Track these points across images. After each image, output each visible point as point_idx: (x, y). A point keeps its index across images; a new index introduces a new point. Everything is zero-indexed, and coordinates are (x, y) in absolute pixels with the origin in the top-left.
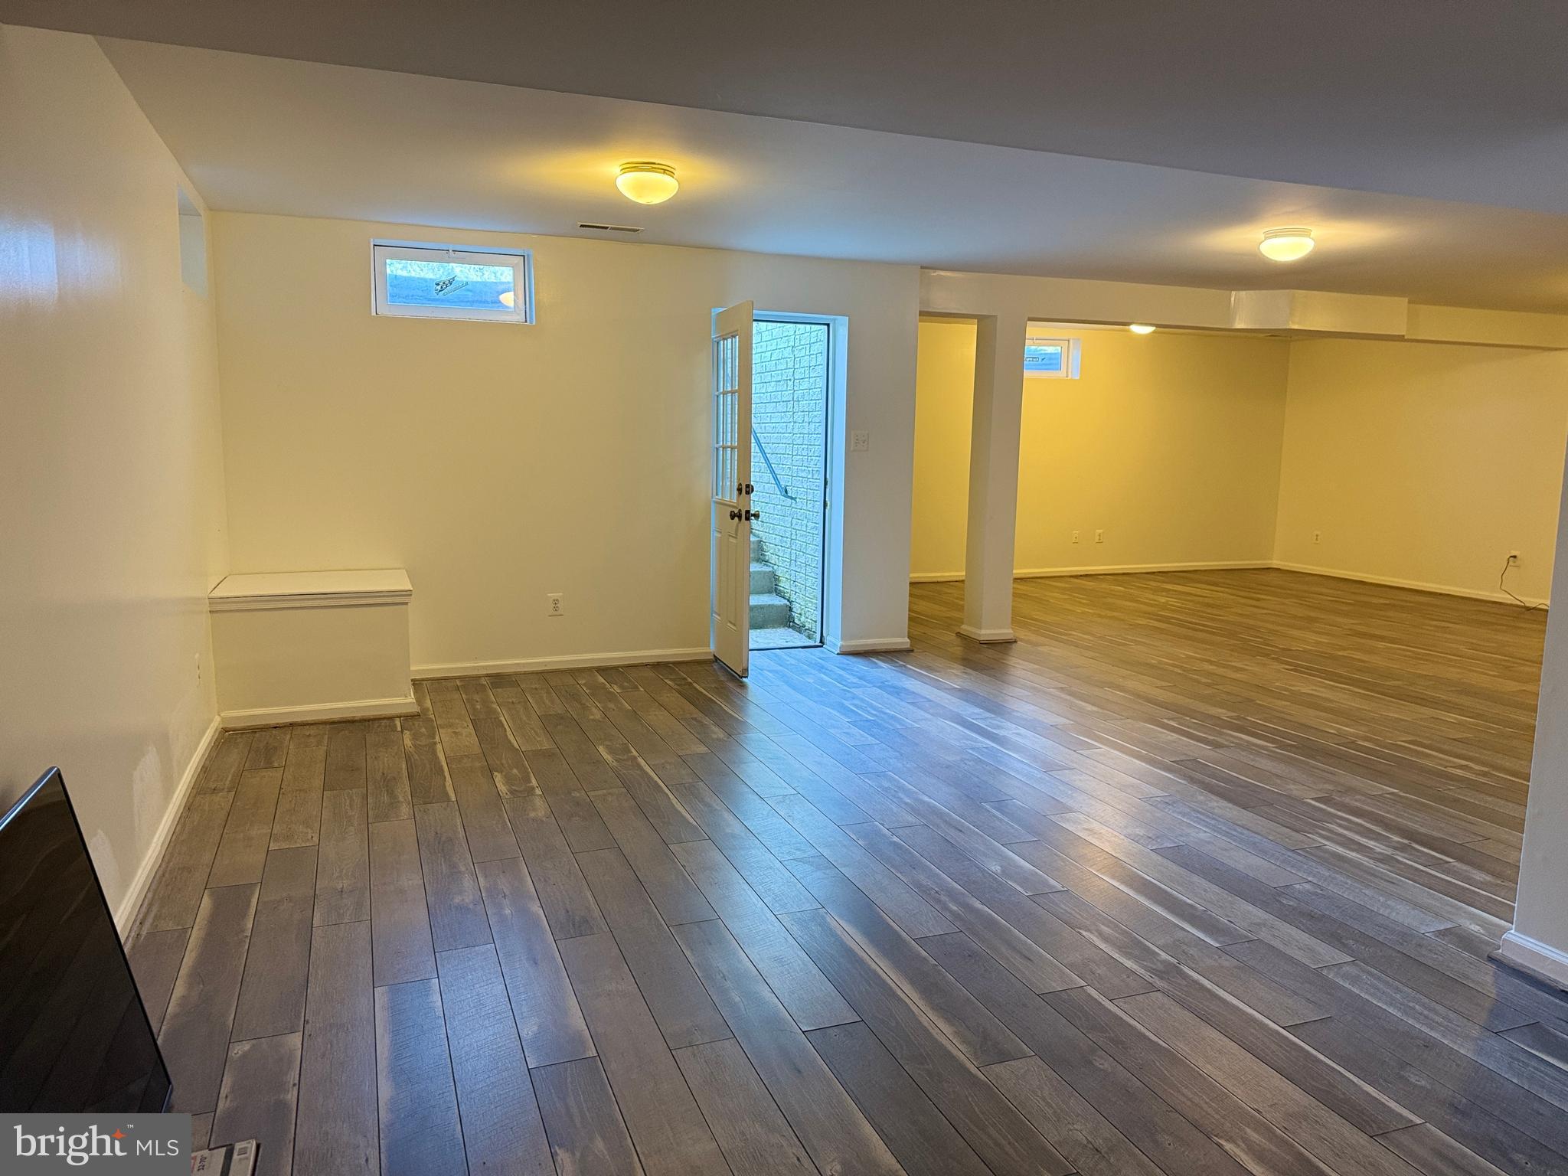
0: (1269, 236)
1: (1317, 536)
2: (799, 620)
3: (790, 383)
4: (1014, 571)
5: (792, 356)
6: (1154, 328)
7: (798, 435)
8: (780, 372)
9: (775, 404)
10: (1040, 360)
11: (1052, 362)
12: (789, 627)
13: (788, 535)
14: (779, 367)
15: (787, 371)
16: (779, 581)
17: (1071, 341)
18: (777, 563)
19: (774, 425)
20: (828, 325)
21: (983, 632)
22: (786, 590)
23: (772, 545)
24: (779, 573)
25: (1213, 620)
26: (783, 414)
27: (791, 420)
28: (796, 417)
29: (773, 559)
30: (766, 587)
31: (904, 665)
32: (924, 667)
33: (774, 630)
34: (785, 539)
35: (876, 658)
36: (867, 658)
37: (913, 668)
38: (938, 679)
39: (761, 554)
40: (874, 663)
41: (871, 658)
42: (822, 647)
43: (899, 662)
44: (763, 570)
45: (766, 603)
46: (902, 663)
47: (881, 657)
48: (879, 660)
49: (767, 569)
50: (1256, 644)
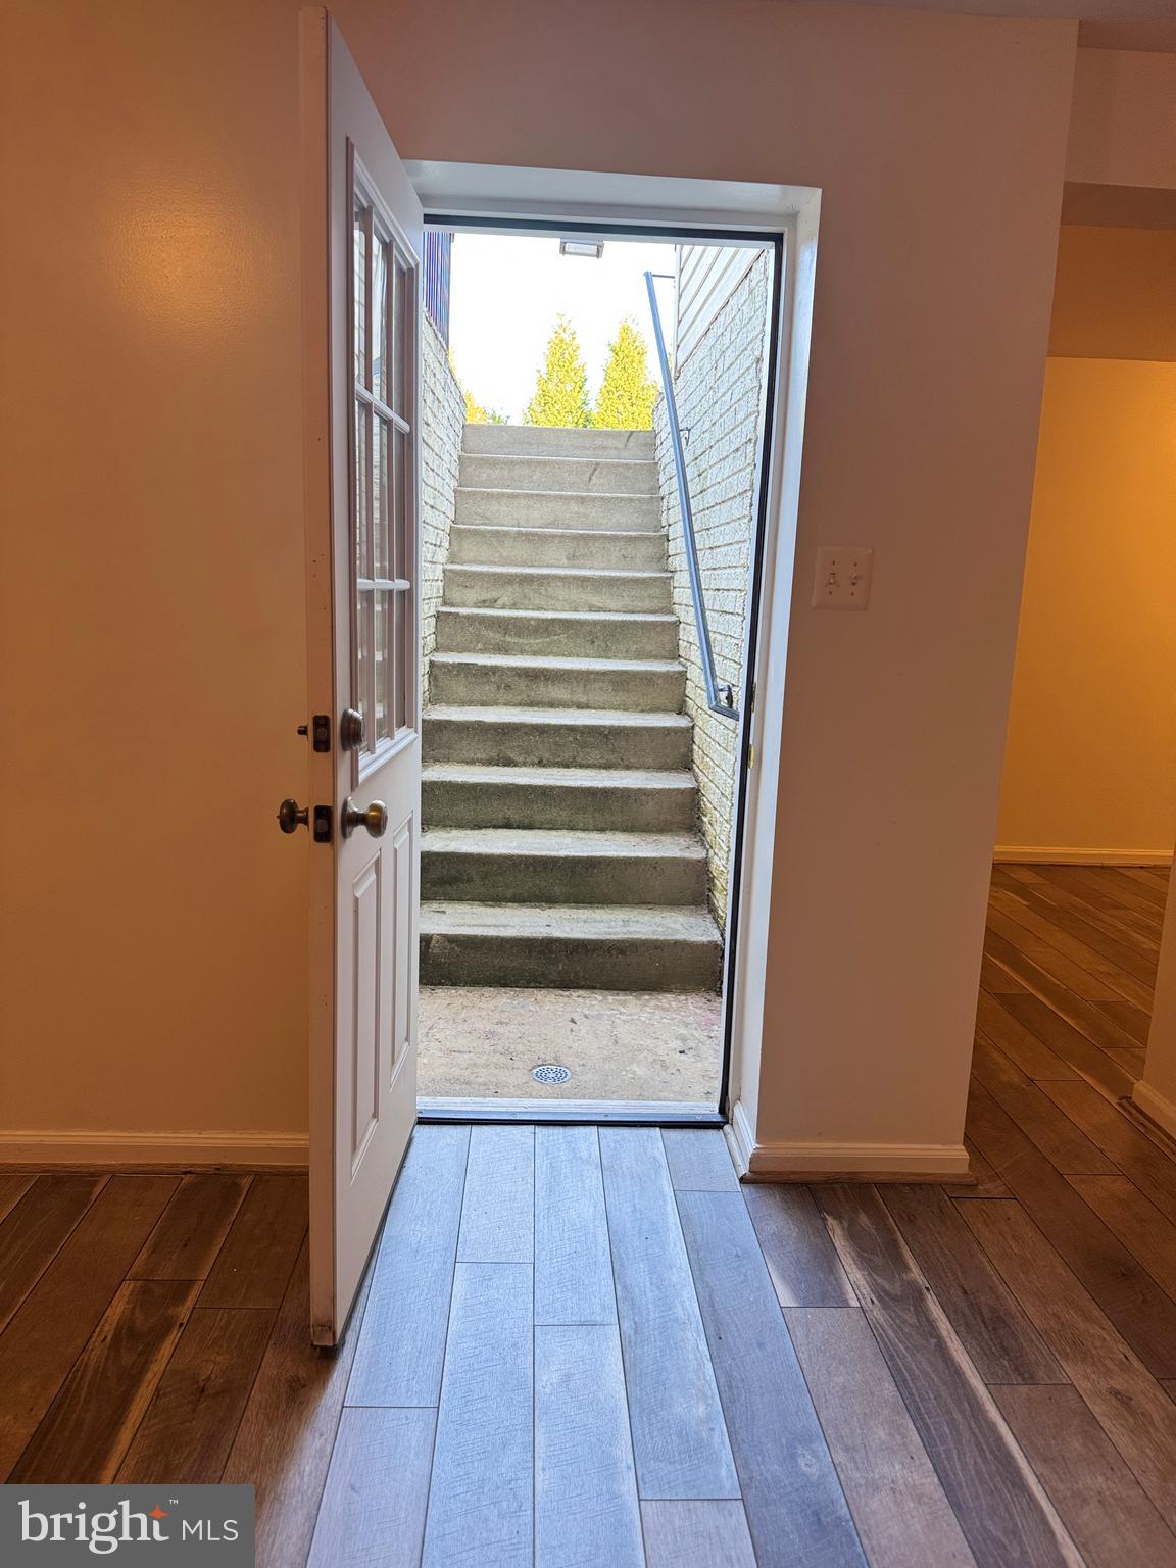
18: (713, 846)
20: (777, 238)
22: (719, 911)
23: (709, 805)
29: (710, 835)
30: (689, 892)
31: (920, 1291)
32: (983, 1321)
33: (683, 998)
34: (724, 800)
35: (846, 1225)
36: (819, 1221)
37: (944, 1326)
38: (1012, 1457)
39: (698, 818)
40: (826, 1259)
41: (830, 1221)
42: (721, 1128)
43: (911, 1262)
44: (687, 855)
45: (669, 938)
46: (916, 1273)
47: (863, 1219)
48: (854, 1236)
49: (697, 853)
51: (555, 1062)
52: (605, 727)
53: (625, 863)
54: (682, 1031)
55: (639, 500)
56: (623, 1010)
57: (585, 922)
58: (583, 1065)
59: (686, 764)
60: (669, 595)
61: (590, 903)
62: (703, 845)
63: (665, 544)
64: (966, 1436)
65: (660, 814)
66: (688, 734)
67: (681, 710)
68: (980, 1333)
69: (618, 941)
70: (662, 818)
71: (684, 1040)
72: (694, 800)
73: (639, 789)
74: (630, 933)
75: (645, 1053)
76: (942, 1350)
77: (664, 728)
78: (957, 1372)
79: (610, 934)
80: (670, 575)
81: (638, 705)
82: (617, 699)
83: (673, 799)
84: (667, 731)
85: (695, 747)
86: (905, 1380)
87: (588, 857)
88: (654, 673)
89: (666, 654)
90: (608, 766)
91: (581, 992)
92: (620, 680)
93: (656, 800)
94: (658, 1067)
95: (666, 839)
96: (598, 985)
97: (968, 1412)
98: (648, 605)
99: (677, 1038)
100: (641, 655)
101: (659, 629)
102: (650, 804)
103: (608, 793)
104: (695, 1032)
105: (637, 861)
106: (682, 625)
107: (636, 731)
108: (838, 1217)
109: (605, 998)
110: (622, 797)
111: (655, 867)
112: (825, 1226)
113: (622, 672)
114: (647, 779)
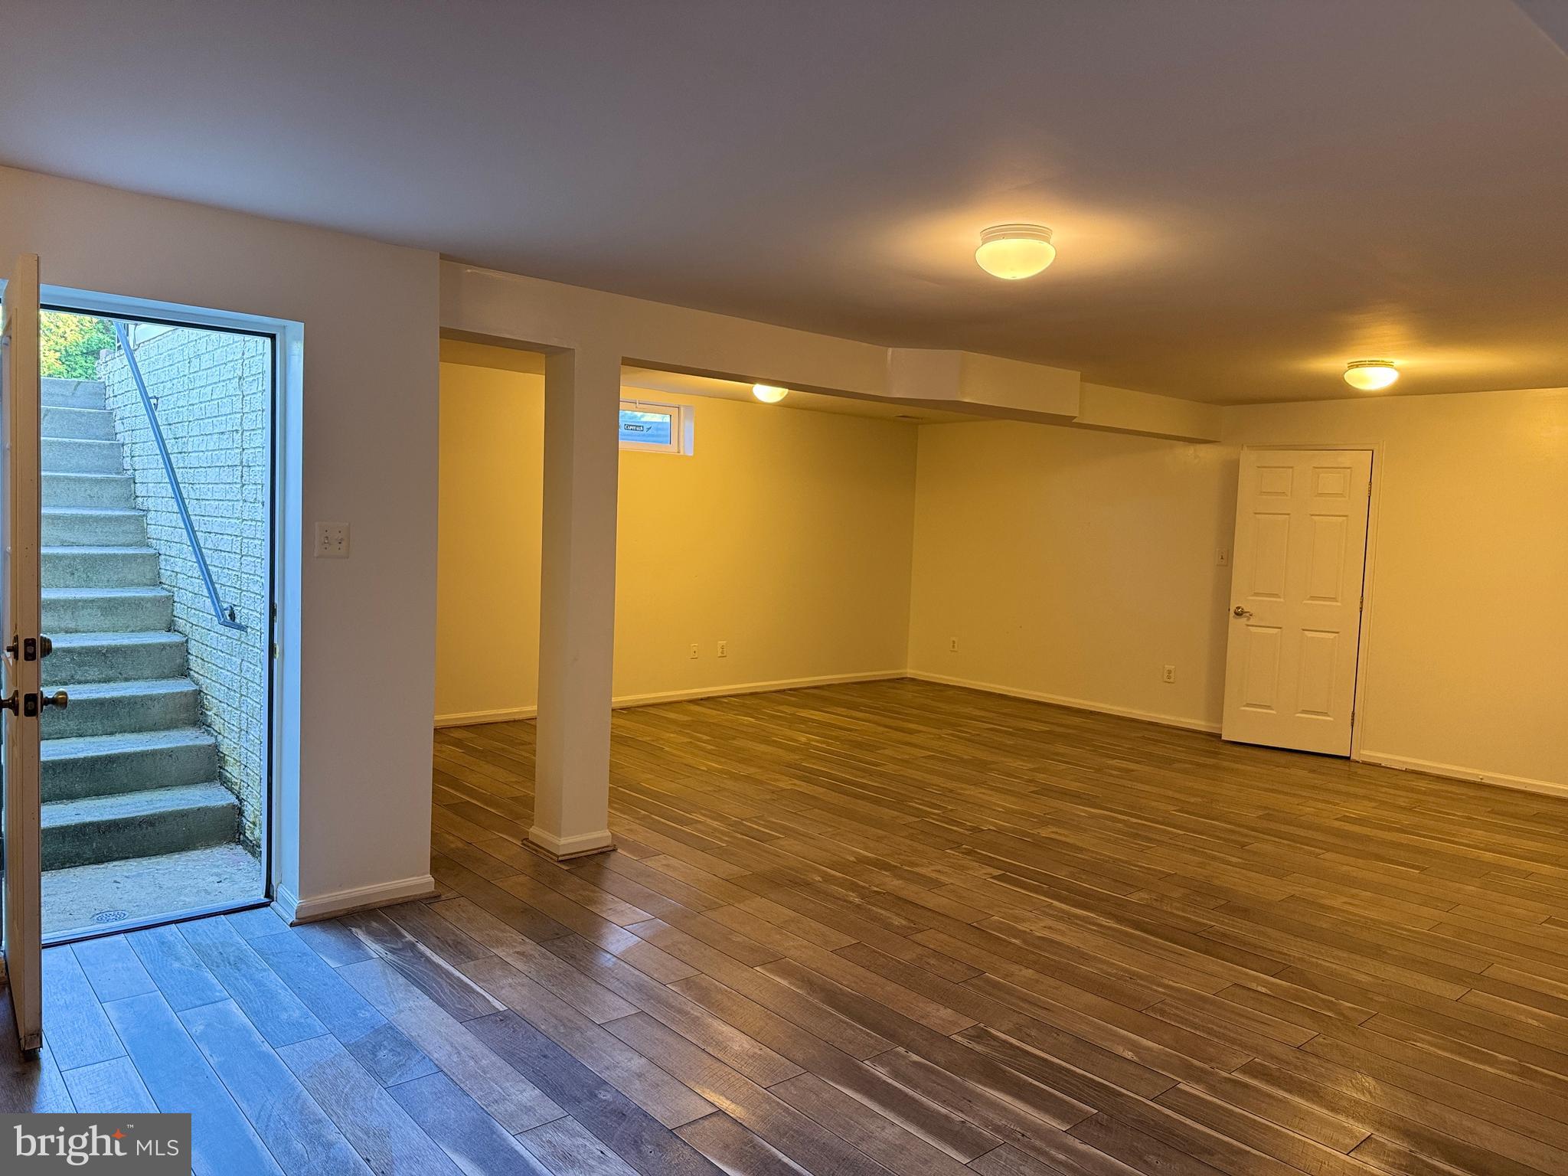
1: (954, 642)
2: (252, 833)
3: (237, 436)
4: (614, 699)
5: (240, 393)
6: (786, 391)
7: (249, 523)
8: (224, 418)
9: (217, 469)
10: (645, 430)
11: (660, 432)
12: (239, 842)
13: (236, 686)
14: (223, 411)
15: (232, 416)
16: (225, 762)
17: (682, 409)
18: (222, 732)
19: (217, 503)
20: (273, 337)
21: (563, 841)
22: (234, 780)
23: (214, 700)
24: (224, 749)
25: (871, 773)
26: (228, 486)
27: (239, 497)
28: (246, 493)
29: (218, 725)
30: (202, 772)
31: (413, 944)
32: (450, 946)
33: (208, 851)
34: (232, 693)
35: (364, 929)
36: (347, 931)
37: (428, 952)
38: (468, 985)
39: (201, 714)
40: (357, 944)
41: (353, 929)
42: (269, 905)
43: (406, 934)
44: (198, 742)
45: (193, 807)
46: (409, 938)
47: (374, 924)
48: (370, 933)
49: (206, 740)
50: (937, 820)
51: (111, 910)
52: (103, 646)
53: (142, 756)
54: (215, 870)
55: (99, 446)
56: (158, 867)
57: (112, 807)
58: (137, 906)
59: (184, 672)
60: (144, 531)
61: (110, 794)
62: (209, 733)
63: (132, 486)
64: (444, 984)
65: (166, 714)
66: (183, 649)
67: (171, 628)
68: (449, 950)
69: (147, 816)
70: (168, 717)
71: (217, 875)
72: (196, 700)
73: (145, 696)
74: (157, 808)
75: (189, 889)
76: (428, 960)
77: (160, 643)
78: (438, 966)
79: (139, 812)
80: (142, 513)
81: (128, 627)
82: (107, 623)
83: (177, 701)
84: (163, 647)
85: (191, 657)
86: (410, 975)
87: (107, 755)
88: (142, 599)
89: (148, 582)
90: (107, 680)
91: (115, 863)
92: (109, 607)
93: (161, 704)
94: (203, 894)
95: (174, 734)
96: (131, 855)
97: (444, 977)
98: (122, 539)
99: (212, 876)
100: (122, 584)
101: (139, 560)
102: (157, 706)
103: (115, 702)
104: (225, 869)
105: (153, 753)
106: (162, 557)
107: (134, 649)
108: (360, 927)
109: (140, 863)
110: (129, 704)
111: (170, 756)
112: (352, 933)
113: (110, 600)
114: (149, 687)
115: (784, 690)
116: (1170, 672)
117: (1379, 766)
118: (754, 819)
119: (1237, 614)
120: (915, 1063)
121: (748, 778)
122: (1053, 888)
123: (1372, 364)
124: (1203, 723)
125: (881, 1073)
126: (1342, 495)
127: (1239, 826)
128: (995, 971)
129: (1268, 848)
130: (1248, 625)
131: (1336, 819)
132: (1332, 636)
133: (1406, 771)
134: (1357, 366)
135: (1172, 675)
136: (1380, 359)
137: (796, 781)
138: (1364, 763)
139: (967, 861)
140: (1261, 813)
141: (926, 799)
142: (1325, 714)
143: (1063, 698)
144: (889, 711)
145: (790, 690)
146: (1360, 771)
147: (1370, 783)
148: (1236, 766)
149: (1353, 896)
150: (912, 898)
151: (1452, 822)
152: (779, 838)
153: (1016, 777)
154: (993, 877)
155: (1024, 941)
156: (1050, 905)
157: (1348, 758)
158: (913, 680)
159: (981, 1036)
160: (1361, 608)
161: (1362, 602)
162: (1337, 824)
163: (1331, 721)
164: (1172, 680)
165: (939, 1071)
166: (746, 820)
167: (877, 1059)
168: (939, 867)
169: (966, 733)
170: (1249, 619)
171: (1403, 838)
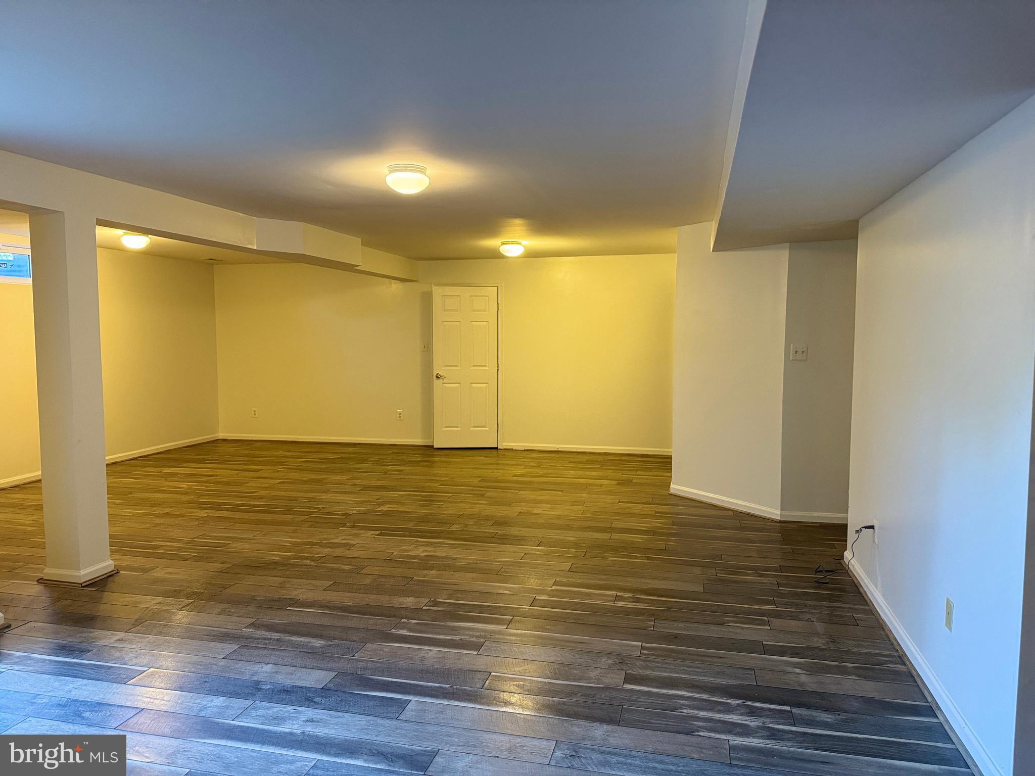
0: (393, 169)
1: (255, 411)
10: (9, 266)
11: (21, 268)
21: (83, 572)
50: (319, 515)
115: (137, 458)
116: (400, 414)
117: (512, 450)
118: (200, 537)
119: (437, 377)
120: (416, 624)
121: (168, 515)
122: (413, 533)
123: (512, 243)
124: (420, 440)
125: (404, 632)
126: (485, 311)
127: (474, 487)
128: (418, 576)
129: (494, 494)
130: (443, 383)
131: (513, 476)
132: (484, 385)
133: (524, 450)
134: (506, 244)
135: (402, 416)
136: (517, 241)
137: (207, 511)
138: (505, 449)
139: (355, 531)
140: (480, 479)
141: (302, 505)
142: (484, 427)
143: (336, 438)
144: (225, 461)
145: (141, 457)
146: (506, 454)
147: (515, 458)
148: (450, 460)
149: (544, 507)
150: (342, 555)
151: (558, 469)
152: (229, 544)
153: (345, 484)
154: (377, 535)
155: (420, 559)
156: (417, 541)
157: (496, 448)
158: (224, 440)
159: (436, 604)
160: (498, 369)
161: (498, 366)
162: (515, 478)
163: (487, 430)
164: (402, 419)
165: (431, 623)
166: (195, 538)
167: (396, 626)
168: (344, 537)
169: (292, 466)
170: (443, 380)
171: (544, 479)
